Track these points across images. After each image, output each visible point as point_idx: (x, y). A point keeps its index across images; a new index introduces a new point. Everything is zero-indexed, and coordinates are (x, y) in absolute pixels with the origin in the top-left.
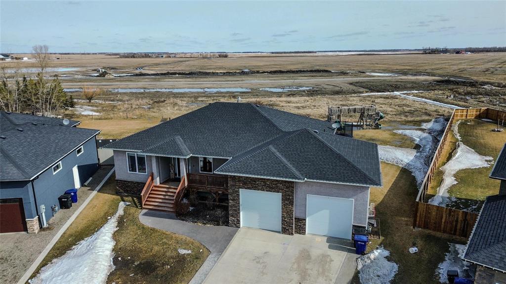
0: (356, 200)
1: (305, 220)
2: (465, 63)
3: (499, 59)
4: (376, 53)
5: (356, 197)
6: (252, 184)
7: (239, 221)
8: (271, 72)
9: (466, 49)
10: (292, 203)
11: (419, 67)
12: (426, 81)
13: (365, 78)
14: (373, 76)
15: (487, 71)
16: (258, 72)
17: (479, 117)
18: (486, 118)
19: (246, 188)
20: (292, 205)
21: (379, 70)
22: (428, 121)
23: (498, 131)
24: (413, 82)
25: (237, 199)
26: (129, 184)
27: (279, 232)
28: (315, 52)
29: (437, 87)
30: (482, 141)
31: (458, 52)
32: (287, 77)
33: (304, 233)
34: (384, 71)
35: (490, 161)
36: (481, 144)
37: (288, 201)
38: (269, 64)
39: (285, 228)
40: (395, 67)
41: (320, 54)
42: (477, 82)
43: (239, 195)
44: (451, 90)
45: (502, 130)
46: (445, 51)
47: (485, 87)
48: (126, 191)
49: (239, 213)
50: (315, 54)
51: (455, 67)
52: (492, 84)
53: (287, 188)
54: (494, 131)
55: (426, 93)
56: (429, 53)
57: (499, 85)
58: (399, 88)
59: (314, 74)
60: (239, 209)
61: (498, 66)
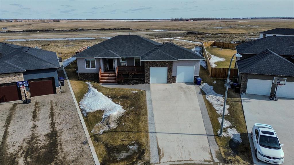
0: (195, 66)
1: (176, 77)
2: (193, 25)
3: (207, 24)
4: (148, 21)
5: (195, 65)
6: (155, 64)
7: (149, 81)
8: (98, 30)
9: (191, 19)
10: (172, 70)
11: (174, 27)
12: (180, 33)
13: (151, 32)
14: (155, 31)
15: (204, 28)
16: (90, 30)
17: (212, 45)
18: (214, 46)
19: (153, 67)
20: (172, 71)
21: (155, 28)
22: (193, 48)
23: (221, 50)
24: (176, 34)
25: (148, 72)
26: (86, 75)
27: (166, 83)
28: (114, 20)
29: (187, 35)
30: (217, 53)
31: (187, 20)
32: (110, 32)
33: (176, 82)
34: (158, 29)
35: (224, 59)
36: (217, 54)
37: (170, 70)
38: (91, 26)
39: (168, 81)
40: (163, 27)
41: (117, 21)
42: (203, 33)
43: (149, 70)
44: (194, 36)
45: (222, 49)
46: (181, 20)
47: (207, 35)
48: (85, 78)
49: (149, 77)
50: (114, 21)
51: (190, 27)
52: (210, 34)
53: (170, 64)
54: (220, 50)
55: (184, 38)
56: (174, 21)
57: (213, 34)
58: (171, 36)
59: (124, 31)
60: (149, 76)
61: (208, 26)
